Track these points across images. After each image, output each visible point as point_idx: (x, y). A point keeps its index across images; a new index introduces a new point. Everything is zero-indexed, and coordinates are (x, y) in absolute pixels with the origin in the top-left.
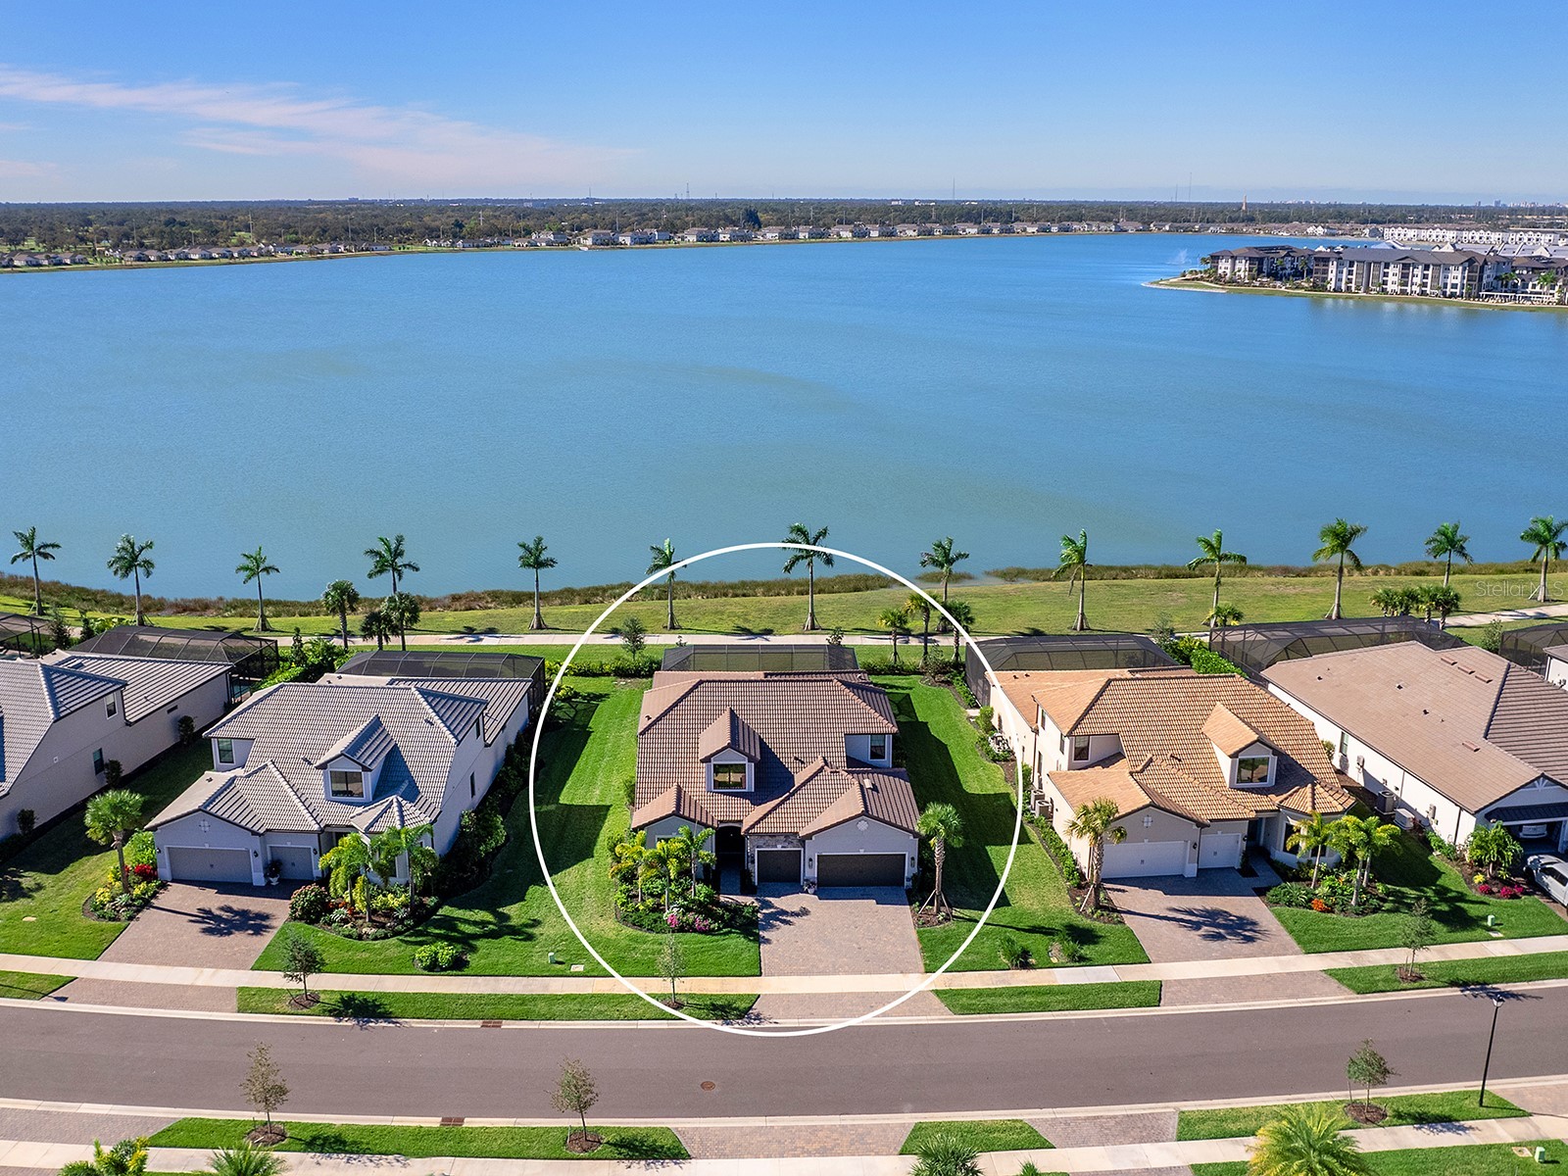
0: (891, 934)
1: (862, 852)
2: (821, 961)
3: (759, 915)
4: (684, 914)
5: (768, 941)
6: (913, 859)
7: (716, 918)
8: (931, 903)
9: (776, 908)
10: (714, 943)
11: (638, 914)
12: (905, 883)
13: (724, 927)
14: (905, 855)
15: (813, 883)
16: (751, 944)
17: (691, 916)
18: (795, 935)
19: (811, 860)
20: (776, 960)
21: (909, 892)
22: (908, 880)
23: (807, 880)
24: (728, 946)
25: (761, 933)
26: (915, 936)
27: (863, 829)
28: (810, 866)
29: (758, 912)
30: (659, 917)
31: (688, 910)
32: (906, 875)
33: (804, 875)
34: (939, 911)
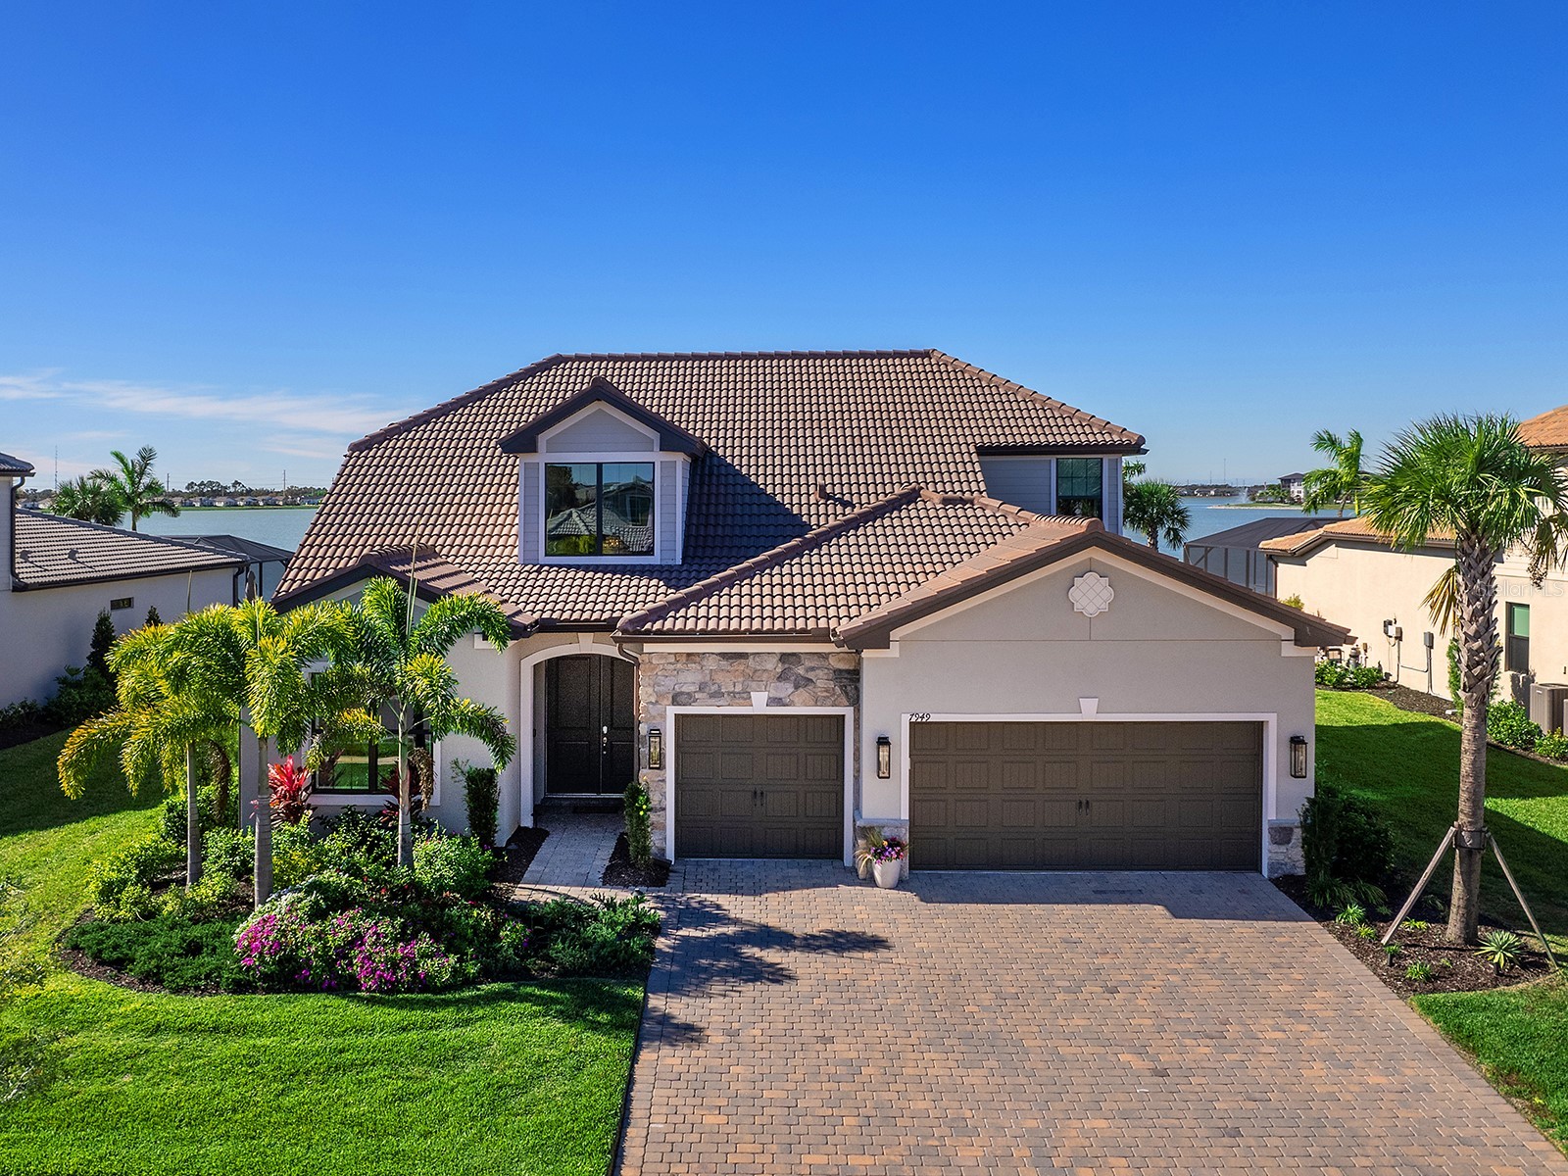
0: (1295, 1015)
1: (1089, 711)
2: (961, 1128)
3: (661, 943)
4: (317, 914)
5: (686, 1033)
6: (1296, 741)
7: (450, 937)
8: (1431, 909)
9: (736, 922)
10: (413, 1035)
11: (150, 924)
12: (1269, 851)
13: (487, 974)
14: (1258, 728)
15: (894, 843)
16: (594, 1041)
17: (340, 926)
18: (821, 1014)
19: (883, 741)
20: (711, 1120)
21: (1287, 883)
22: (1282, 834)
23: (864, 832)
24: (476, 1050)
25: (656, 1002)
26: (1420, 1028)
27: (1091, 610)
28: (883, 772)
29: (657, 929)
30: (217, 935)
31: (339, 901)
32: (1270, 814)
33: (857, 807)
34: (1471, 940)
